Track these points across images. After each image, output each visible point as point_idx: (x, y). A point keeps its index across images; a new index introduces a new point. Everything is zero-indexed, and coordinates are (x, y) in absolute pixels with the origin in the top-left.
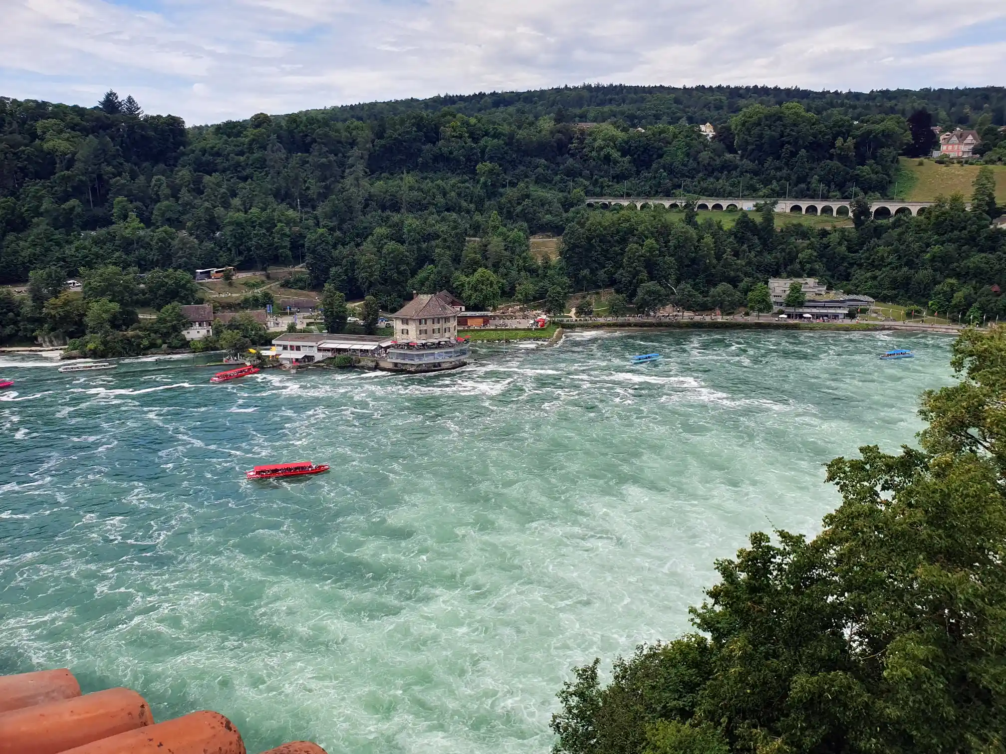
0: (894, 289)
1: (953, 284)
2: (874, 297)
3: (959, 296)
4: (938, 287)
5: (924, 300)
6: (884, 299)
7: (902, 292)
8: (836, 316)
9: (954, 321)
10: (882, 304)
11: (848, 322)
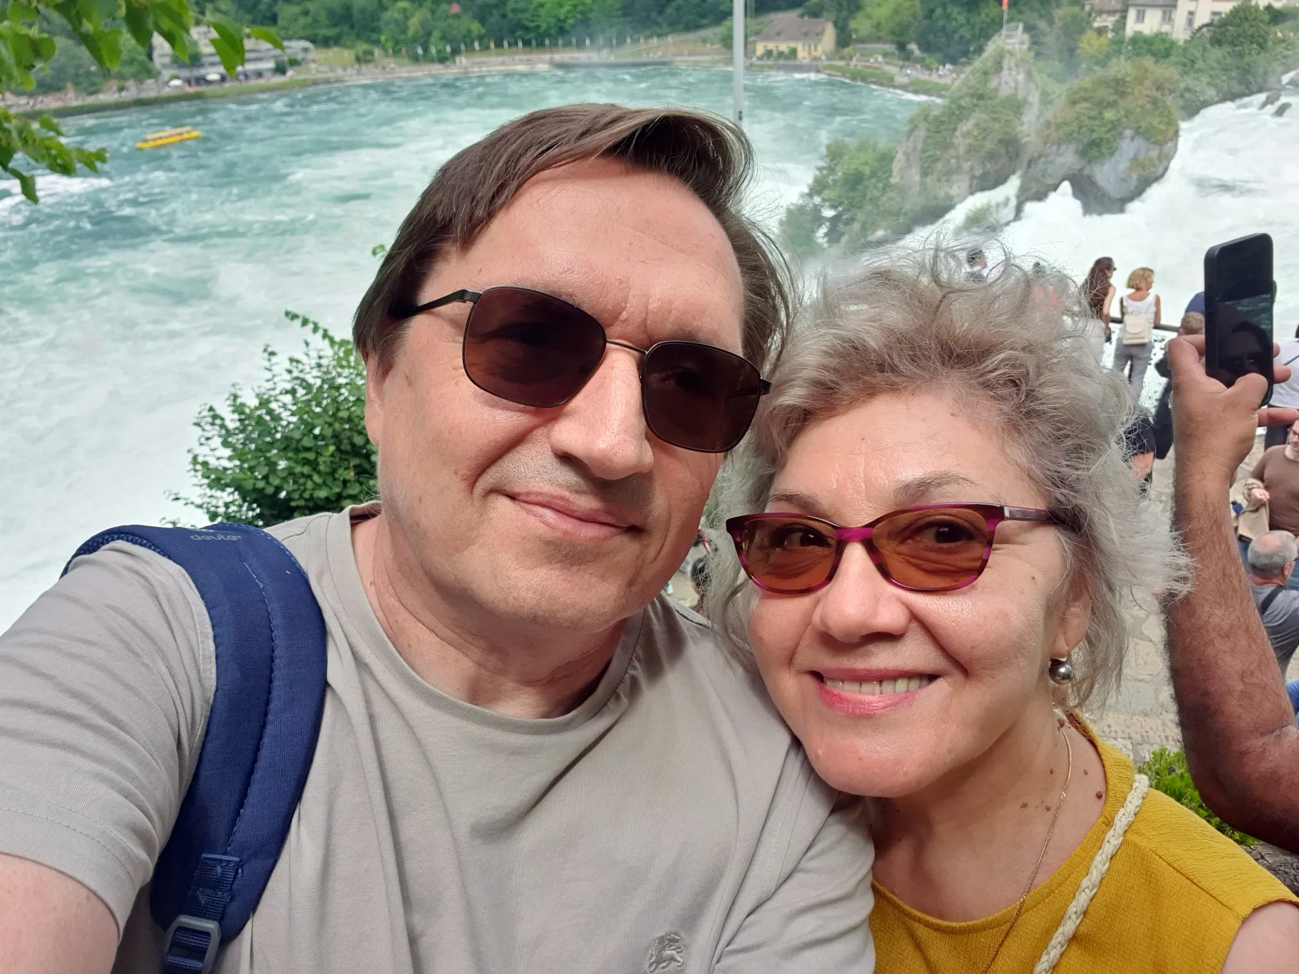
0: (335, 25)
1: (405, 10)
2: (313, 42)
3: (414, 23)
4: (387, 15)
5: (374, 36)
6: (325, 42)
7: (346, 28)
8: (259, 74)
9: (416, 59)
10: (324, 50)
11: (278, 80)
